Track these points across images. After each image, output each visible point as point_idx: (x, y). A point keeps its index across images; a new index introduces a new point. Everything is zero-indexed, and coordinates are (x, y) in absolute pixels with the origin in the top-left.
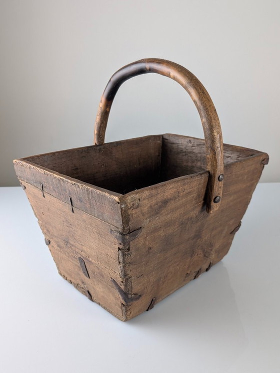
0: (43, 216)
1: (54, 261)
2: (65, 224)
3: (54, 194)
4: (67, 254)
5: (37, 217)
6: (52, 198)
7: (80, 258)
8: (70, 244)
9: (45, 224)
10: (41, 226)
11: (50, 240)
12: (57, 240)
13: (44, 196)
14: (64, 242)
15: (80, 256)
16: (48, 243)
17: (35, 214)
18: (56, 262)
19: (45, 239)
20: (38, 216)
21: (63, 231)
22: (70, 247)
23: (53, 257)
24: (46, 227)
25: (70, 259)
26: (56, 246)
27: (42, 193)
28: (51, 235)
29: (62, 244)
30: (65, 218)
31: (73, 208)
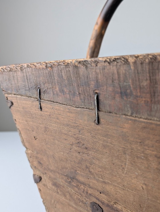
0: (35, 142)
1: (44, 203)
2: (75, 148)
3: (60, 99)
4: (68, 196)
5: (24, 145)
6: (56, 106)
7: (93, 204)
8: (78, 181)
9: (37, 153)
10: (30, 157)
11: (42, 176)
12: (52, 176)
13: (41, 108)
14: (65, 178)
15: (94, 200)
16: (38, 180)
17: (23, 142)
18: (45, 206)
19: (34, 175)
20: (27, 144)
21: (67, 160)
22: (77, 186)
23: (42, 198)
24: (37, 158)
25: (72, 203)
26: (50, 185)
27: (38, 103)
28: (45, 169)
29: (61, 181)
30: (77, 139)
31: (101, 114)
